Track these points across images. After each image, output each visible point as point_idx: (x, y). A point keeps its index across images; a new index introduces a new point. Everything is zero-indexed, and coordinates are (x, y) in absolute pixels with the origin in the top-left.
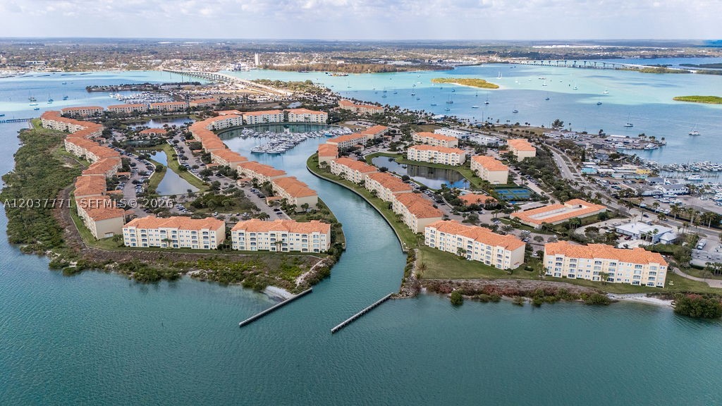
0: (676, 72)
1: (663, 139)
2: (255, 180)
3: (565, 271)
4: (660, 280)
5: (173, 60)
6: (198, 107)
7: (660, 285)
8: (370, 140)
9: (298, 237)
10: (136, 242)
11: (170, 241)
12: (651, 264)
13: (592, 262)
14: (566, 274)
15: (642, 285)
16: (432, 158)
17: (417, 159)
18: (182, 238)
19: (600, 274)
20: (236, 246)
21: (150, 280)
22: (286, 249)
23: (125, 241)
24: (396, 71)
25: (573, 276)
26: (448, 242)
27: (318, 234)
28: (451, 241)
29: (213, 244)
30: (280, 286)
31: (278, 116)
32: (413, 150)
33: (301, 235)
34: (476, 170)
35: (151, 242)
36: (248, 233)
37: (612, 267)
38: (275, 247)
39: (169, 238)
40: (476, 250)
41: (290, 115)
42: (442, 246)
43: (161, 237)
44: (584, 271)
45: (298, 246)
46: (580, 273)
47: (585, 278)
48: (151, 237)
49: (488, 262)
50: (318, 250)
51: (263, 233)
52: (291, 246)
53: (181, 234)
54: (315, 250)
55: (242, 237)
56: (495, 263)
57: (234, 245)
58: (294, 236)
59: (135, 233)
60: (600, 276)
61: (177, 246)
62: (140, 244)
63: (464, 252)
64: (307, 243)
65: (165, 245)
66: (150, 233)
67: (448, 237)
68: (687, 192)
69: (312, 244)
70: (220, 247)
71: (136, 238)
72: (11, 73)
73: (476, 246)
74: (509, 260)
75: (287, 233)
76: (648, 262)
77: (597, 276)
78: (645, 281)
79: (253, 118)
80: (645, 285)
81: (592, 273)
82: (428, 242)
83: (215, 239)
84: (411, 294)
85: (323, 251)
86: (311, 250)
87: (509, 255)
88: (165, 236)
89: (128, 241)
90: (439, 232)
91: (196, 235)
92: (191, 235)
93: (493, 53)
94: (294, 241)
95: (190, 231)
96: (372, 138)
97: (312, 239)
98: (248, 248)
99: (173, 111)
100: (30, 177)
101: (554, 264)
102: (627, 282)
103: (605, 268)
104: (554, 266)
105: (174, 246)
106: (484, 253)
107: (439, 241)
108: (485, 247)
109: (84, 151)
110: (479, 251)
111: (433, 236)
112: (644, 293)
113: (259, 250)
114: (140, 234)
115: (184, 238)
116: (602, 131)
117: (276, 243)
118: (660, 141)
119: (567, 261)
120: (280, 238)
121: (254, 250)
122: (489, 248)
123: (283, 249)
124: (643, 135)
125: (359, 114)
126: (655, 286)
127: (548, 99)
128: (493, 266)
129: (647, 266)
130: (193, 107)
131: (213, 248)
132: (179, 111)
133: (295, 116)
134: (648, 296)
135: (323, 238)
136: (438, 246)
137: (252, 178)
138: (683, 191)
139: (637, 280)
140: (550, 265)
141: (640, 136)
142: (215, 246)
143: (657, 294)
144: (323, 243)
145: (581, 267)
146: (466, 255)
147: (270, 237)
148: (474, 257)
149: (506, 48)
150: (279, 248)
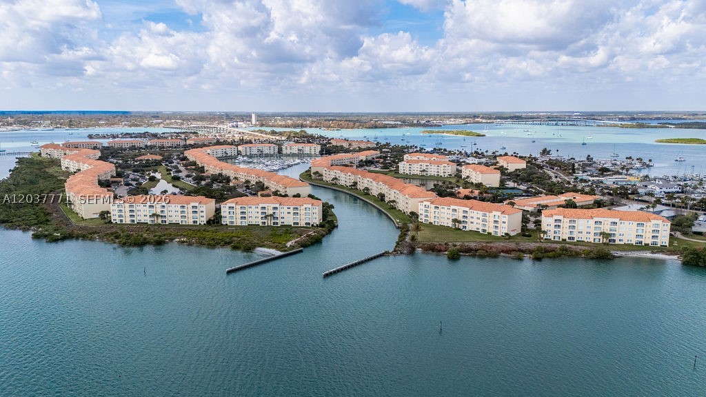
0: (656, 127)
1: (650, 161)
2: (248, 182)
3: (564, 234)
4: (664, 239)
5: (173, 121)
6: (195, 144)
7: (664, 244)
8: (362, 160)
9: (289, 211)
10: (123, 219)
11: (158, 216)
12: (654, 222)
13: (592, 222)
14: (566, 237)
15: (646, 245)
16: (424, 171)
17: (408, 172)
18: (170, 214)
19: (601, 234)
20: (225, 221)
21: (135, 244)
22: (277, 223)
23: (113, 218)
24: (386, 127)
25: (573, 238)
26: (442, 215)
27: (310, 206)
28: (446, 214)
29: (202, 219)
30: (269, 247)
31: (272, 148)
32: (404, 164)
33: (292, 208)
34: (468, 177)
35: (139, 218)
36: (238, 207)
37: (614, 227)
38: (266, 221)
39: (158, 213)
40: (472, 220)
41: (283, 147)
42: (436, 220)
43: (149, 212)
44: (584, 233)
45: (289, 220)
46: (580, 235)
47: (586, 241)
48: (139, 213)
49: (484, 231)
50: (309, 224)
51: (253, 207)
52: (282, 220)
53: (170, 209)
54: (306, 224)
55: (231, 210)
56: (492, 230)
57: (223, 220)
58: (285, 210)
59: (123, 209)
60: (601, 238)
61: (165, 221)
62: (128, 220)
63: (459, 222)
64: (299, 216)
65: (153, 221)
66: (138, 208)
67: (443, 210)
68: (680, 191)
69: (303, 217)
70: (209, 222)
71: (123, 214)
72: (16, 128)
73: (472, 215)
74: (506, 225)
75: (277, 206)
76: (649, 220)
77: (597, 237)
78: (648, 240)
79: (248, 150)
80: (648, 244)
81: (592, 234)
82: (422, 219)
83: (204, 214)
84: (405, 252)
85: (315, 225)
86: (302, 224)
87: (506, 220)
88: (153, 211)
89: (115, 218)
90: (433, 206)
91: (185, 210)
92: (180, 209)
93: (478, 117)
94: (285, 215)
95: (179, 206)
96: (364, 160)
97: (303, 212)
98: (238, 222)
99: (170, 147)
100: (23, 182)
101: (553, 226)
102: (630, 242)
103: (606, 228)
104: (552, 229)
105: (162, 221)
106: (480, 221)
107: (433, 215)
108: (480, 214)
109: (79, 166)
110: (475, 220)
111: (426, 211)
112: (648, 250)
113: (249, 225)
114: (128, 209)
115: (173, 213)
116: (589, 156)
117: (266, 217)
118: (648, 163)
119: (565, 223)
120: (271, 212)
121: (244, 224)
122: (485, 215)
123: (274, 223)
124: (630, 158)
125: (351, 149)
126: (659, 245)
127: (534, 142)
128: (490, 234)
129: (649, 224)
130: (190, 145)
131: (202, 223)
132: (175, 147)
133: (289, 148)
134: (653, 253)
135: (314, 211)
136: (432, 221)
137: (244, 181)
138: (676, 190)
139: (640, 240)
140: (549, 228)
141: (627, 158)
142: (203, 221)
143: (661, 251)
144: (315, 216)
145: (580, 228)
146: (461, 226)
147: (260, 211)
148: (470, 227)
149: (490, 115)
150: (270, 222)
